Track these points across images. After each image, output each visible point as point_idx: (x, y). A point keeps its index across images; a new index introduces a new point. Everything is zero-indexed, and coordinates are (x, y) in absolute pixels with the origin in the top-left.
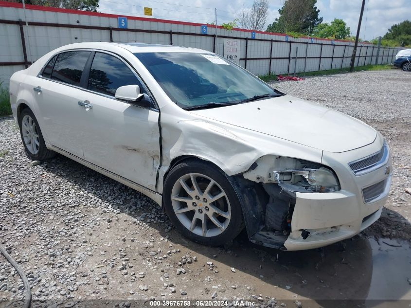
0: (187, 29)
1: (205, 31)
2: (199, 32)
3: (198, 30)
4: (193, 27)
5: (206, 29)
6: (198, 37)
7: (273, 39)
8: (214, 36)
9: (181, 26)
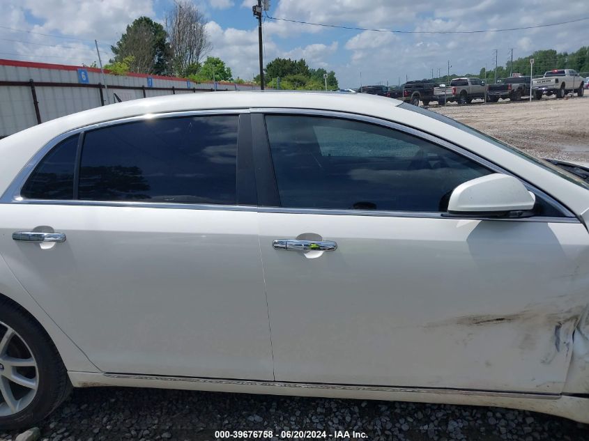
0: (56, 77)
1: (85, 79)
2: (75, 81)
3: (73, 77)
4: (64, 72)
5: (86, 75)
6: (76, 90)
7: (175, 87)
8: (100, 87)
9: (45, 71)
